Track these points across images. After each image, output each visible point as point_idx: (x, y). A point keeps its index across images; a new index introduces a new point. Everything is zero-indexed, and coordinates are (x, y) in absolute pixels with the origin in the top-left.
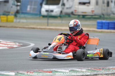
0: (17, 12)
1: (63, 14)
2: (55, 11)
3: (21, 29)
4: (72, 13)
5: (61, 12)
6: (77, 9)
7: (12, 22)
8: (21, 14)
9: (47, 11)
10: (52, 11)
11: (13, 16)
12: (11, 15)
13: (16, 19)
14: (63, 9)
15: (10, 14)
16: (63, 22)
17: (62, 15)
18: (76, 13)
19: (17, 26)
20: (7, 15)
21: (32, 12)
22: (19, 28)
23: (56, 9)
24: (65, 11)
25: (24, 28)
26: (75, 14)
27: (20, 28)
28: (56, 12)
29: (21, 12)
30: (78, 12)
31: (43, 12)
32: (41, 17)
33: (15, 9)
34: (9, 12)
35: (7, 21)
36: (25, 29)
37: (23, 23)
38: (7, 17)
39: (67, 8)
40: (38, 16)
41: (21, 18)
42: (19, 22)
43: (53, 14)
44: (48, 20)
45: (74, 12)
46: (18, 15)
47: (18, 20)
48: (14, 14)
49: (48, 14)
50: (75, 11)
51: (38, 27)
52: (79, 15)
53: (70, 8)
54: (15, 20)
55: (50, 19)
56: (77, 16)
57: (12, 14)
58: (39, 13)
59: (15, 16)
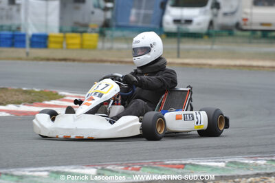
0: (106, 25)
1: (216, 28)
2: (196, 20)
3: (113, 64)
4: (237, 26)
5: (211, 23)
6: (248, 17)
7: (94, 48)
8: (113, 28)
9: (177, 21)
10: (189, 22)
11: (95, 35)
12: (91, 32)
13: (103, 42)
14: (215, 15)
15: (89, 30)
16: (215, 47)
17: (211, 31)
18: (245, 25)
19: (105, 58)
20: (82, 32)
21: (140, 24)
22: (109, 64)
23: (198, 17)
24: (221, 20)
25: (121, 62)
26: (245, 27)
27: (112, 62)
28: (199, 24)
29: (114, 23)
30: (251, 24)
31: (168, 23)
32: (164, 36)
33: (99, 17)
34: (86, 26)
35: (82, 46)
36: (123, 65)
37: (119, 50)
38: (82, 37)
39: (225, 14)
41: (114, 39)
42: (110, 49)
43: (192, 28)
44: (179, 42)
45: (242, 23)
46: (108, 33)
47: (108, 45)
48: (98, 29)
49: (178, 28)
50: (245, 20)
52: (254, 31)
53: (233, 13)
54: (100, 45)
55: (184, 40)
56: (248, 34)
57: (93, 31)
58: (158, 27)
59: (102, 34)
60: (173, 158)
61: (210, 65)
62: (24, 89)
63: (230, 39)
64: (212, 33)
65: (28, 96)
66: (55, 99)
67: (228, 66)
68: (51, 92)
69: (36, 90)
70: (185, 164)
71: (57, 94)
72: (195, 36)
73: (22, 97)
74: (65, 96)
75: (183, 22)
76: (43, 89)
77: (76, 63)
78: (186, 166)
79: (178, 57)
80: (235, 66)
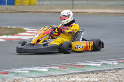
44: (73, 1)
61: (88, 13)
62: (9, 27)
65: (11, 31)
66: (23, 32)
67: (95, 13)
68: (20, 28)
69: (14, 27)
70: (84, 65)
71: (23, 29)
73: (8, 32)
74: (26, 30)
76: (17, 27)
77: (29, 13)
78: (85, 66)
79: (73, 8)
80: (99, 13)
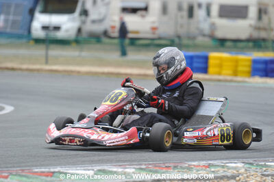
1: (84, 34)
2: (64, 27)
4: (105, 33)
5: (79, 30)
6: (116, 25)
9: (45, 28)
10: (57, 28)
14: (84, 22)
16: (84, 54)
17: (80, 38)
18: (114, 32)
21: (8, 30)
23: (66, 23)
24: (89, 27)
26: (113, 35)
28: (67, 31)
31: (36, 30)
32: (32, 42)
39: (94, 22)
40: (24, 41)
43: (60, 35)
44: (47, 49)
45: (110, 30)
49: (47, 35)
50: (114, 27)
51: (24, 66)
53: (101, 21)
55: (52, 46)
56: (116, 41)
58: (26, 33)
60: (42, 166)
61: (79, 72)
63: (98, 46)
64: (80, 40)
67: (96, 74)
70: (53, 172)
72: (63, 42)
75: (51, 29)
78: (55, 174)
79: (47, 62)
80: (103, 73)
